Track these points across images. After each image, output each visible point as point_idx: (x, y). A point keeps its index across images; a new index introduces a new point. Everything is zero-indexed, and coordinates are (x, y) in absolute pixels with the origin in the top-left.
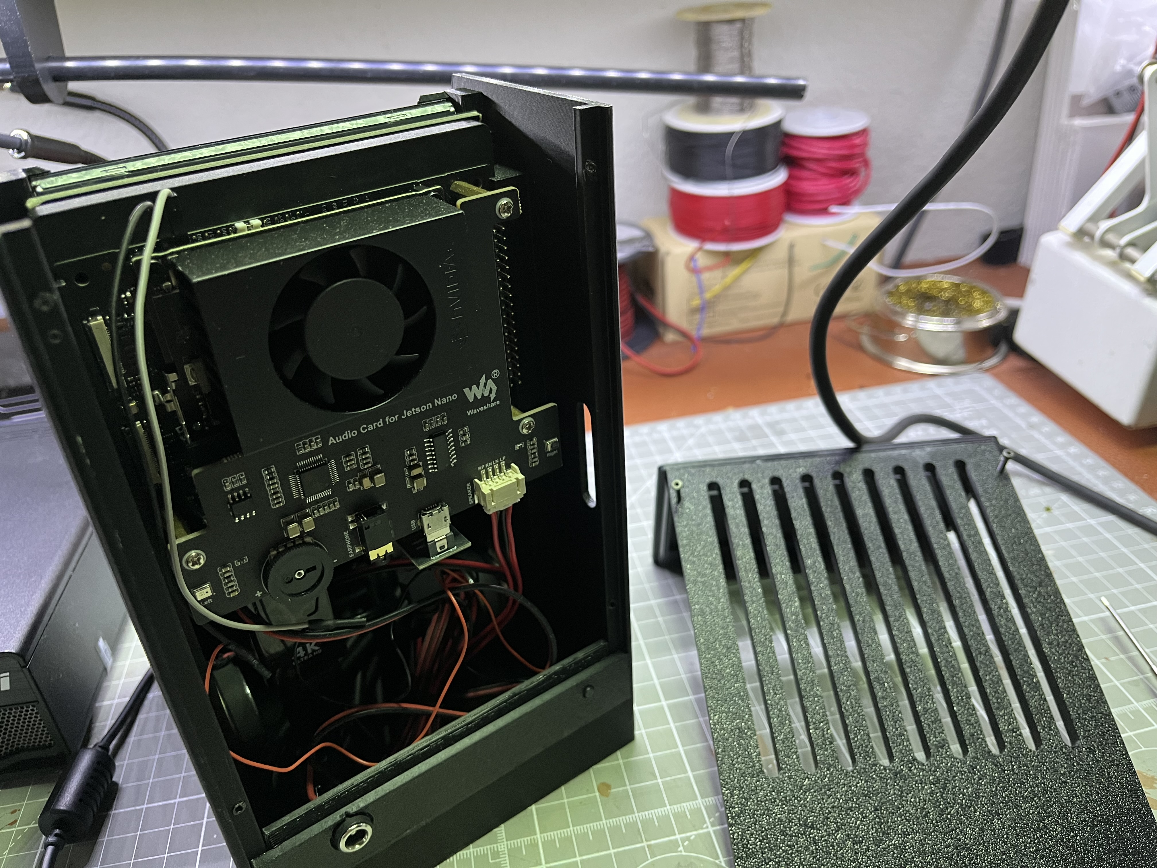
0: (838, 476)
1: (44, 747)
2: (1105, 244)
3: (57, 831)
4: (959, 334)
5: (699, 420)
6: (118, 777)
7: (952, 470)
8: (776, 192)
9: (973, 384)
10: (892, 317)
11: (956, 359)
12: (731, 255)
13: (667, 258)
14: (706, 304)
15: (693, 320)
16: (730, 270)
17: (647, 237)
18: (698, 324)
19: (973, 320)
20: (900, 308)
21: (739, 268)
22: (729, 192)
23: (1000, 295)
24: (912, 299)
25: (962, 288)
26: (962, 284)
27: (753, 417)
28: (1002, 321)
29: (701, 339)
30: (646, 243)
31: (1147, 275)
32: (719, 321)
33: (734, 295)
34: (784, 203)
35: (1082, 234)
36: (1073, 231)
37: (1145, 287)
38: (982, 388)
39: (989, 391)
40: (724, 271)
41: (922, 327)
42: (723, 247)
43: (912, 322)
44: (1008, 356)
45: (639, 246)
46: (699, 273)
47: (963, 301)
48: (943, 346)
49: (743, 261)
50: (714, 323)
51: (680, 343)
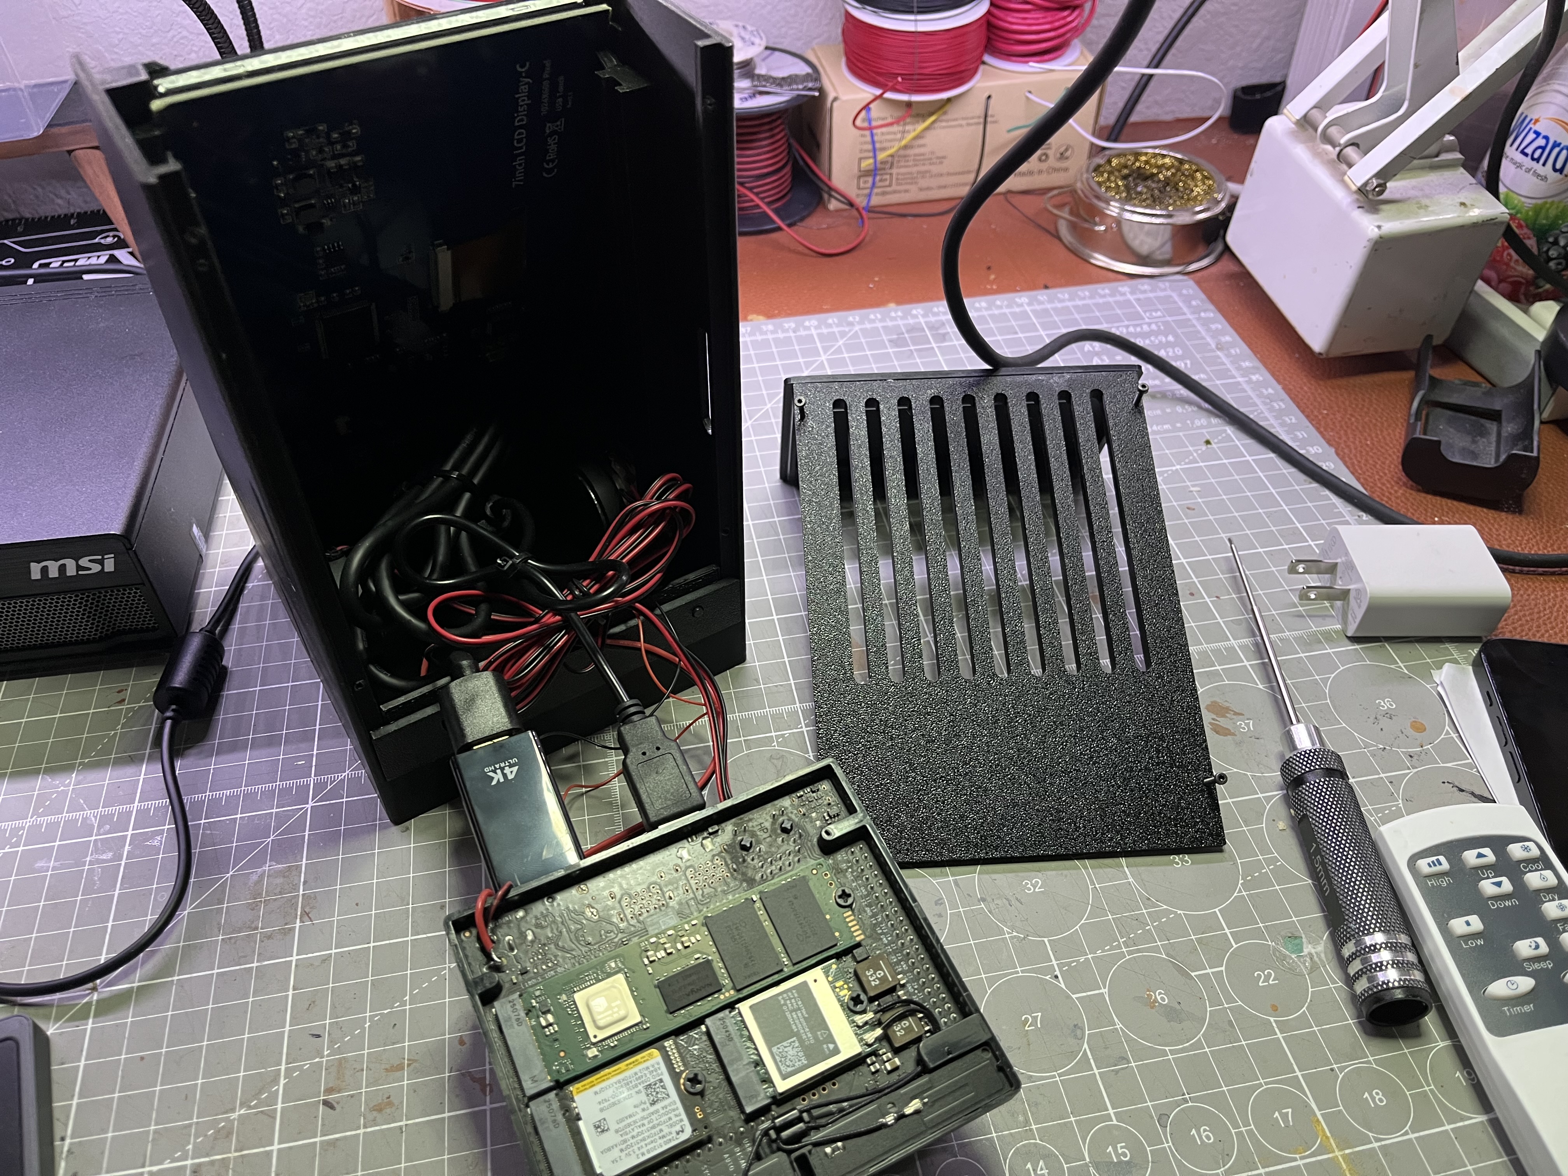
0: (969, 401)
1: (148, 630)
2: (1327, 139)
3: (174, 707)
4: (1169, 227)
5: (854, 316)
6: (228, 661)
7: (1087, 399)
8: (975, 27)
9: (1173, 290)
10: (1095, 201)
11: (1160, 257)
12: (914, 106)
13: (835, 104)
14: (879, 166)
15: (862, 185)
16: (913, 124)
17: (814, 76)
18: (867, 191)
19: (1187, 210)
20: (1108, 188)
21: (924, 121)
22: (916, 26)
23: (1223, 178)
24: (1125, 178)
25: (1187, 166)
26: (1189, 162)
27: (916, 317)
28: (1217, 215)
29: (870, 210)
30: (810, 85)
31: (1359, 184)
32: (894, 187)
33: (915, 155)
34: (984, 42)
35: (1306, 123)
36: (1298, 118)
37: (1356, 196)
38: (1180, 295)
39: (1187, 300)
40: (905, 125)
41: (1128, 216)
42: (904, 97)
43: (1117, 211)
44: (1218, 260)
45: (801, 87)
46: (871, 129)
47: (1185, 183)
48: (1149, 240)
49: (931, 114)
50: (889, 189)
51: (845, 214)
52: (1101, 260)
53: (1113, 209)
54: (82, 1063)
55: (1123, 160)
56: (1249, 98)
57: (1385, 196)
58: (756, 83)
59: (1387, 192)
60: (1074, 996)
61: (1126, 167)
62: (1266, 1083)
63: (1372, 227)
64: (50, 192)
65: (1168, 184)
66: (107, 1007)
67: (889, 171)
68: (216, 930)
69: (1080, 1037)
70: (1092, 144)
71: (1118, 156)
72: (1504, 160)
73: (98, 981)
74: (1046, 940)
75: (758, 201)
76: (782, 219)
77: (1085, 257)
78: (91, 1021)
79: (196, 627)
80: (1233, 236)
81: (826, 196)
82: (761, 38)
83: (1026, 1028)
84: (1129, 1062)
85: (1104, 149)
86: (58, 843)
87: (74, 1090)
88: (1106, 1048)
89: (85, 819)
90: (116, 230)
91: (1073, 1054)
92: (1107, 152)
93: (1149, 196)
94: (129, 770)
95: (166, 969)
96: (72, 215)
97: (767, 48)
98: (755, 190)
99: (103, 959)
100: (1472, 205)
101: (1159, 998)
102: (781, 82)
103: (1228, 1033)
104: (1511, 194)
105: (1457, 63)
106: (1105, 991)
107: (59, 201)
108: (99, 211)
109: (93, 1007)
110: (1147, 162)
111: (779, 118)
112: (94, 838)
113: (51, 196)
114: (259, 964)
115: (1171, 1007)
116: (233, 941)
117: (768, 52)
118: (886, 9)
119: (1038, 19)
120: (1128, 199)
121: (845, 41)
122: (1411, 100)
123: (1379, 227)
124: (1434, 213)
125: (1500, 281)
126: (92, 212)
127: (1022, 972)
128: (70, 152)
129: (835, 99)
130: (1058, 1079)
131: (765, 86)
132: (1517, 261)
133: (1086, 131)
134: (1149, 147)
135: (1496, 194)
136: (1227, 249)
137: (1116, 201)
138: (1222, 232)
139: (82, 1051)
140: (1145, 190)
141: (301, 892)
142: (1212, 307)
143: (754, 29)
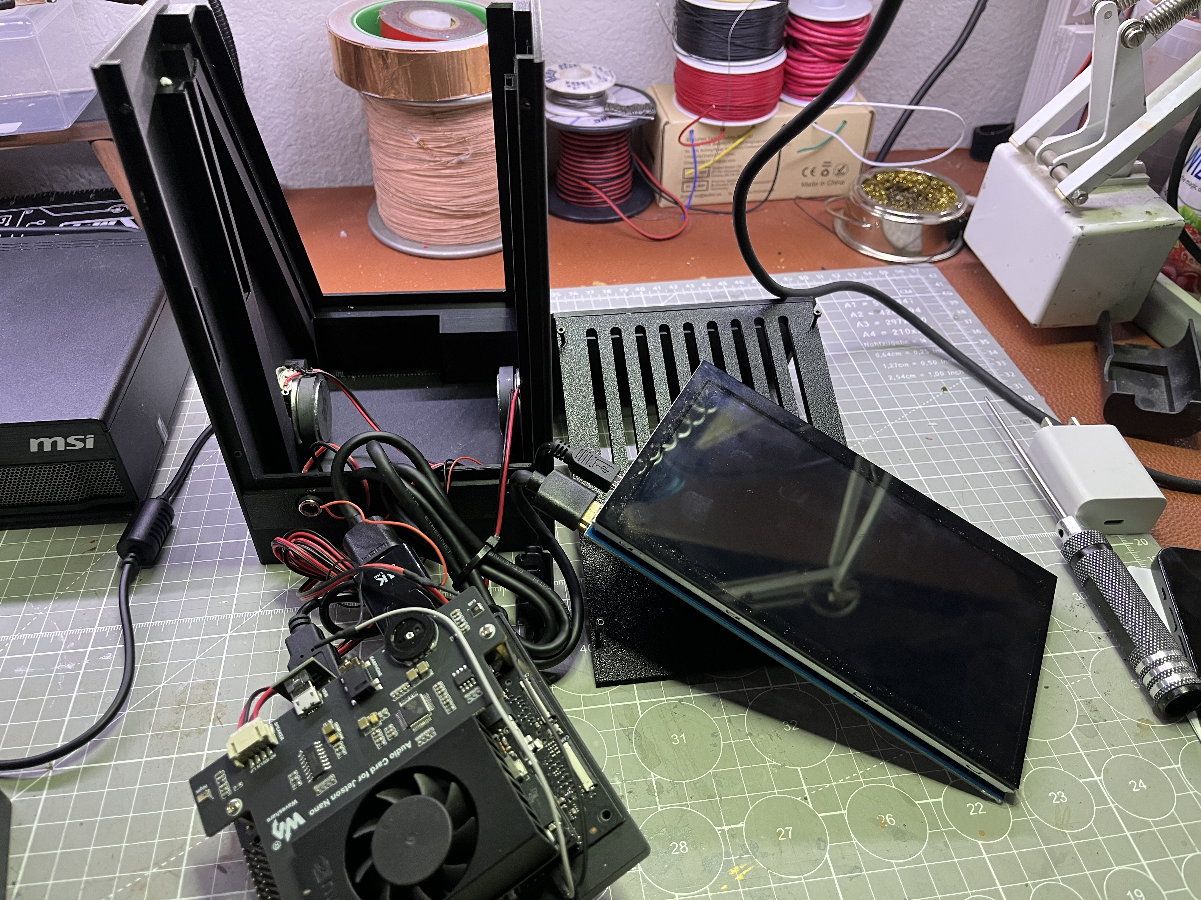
1: (118, 495)
2: (1043, 160)
3: (132, 554)
4: (921, 226)
5: (674, 285)
8: (774, 72)
9: (922, 274)
10: (863, 205)
11: (913, 250)
12: (726, 130)
13: (667, 127)
14: (698, 175)
15: (685, 189)
16: (725, 144)
17: (651, 105)
18: (689, 194)
19: (934, 214)
20: (873, 196)
21: (734, 142)
22: (729, 70)
23: (963, 193)
24: (887, 189)
25: (935, 182)
26: (936, 179)
27: (721, 287)
28: (958, 219)
29: (690, 207)
30: (648, 112)
31: (1067, 194)
32: (710, 191)
33: (726, 167)
34: (781, 85)
35: (1026, 148)
36: (1020, 144)
37: (1064, 204)
38: (927, 278)
39: (933, 282)
40: (719, 144)
41: (888, 217)
42: (719, 123)
43: (880, 213)
44: (957, 253)
45: (641, 113)
46: (693, 146)
47: (933, 194)
48: (904, 236)
49: (739, 137)
50: (705, 193)
51: (672, 210)
52: (867, 250)
53: (877, 212)
54: (35, 825)
55: (886, 176)
56: (986, 134)
57: (1086, 204)
58: (607, 109)
59: (1088, 201)
60: (819, 815)
61: (888, 181)
62: (973, 894)
63: (1077, 227)
64: (77, 173)
65: (920, 195)
66: (58, 782)
67: (707, 179)
68: (148, 728)
69: (822, 848)
70: (863, 163)
71: (882, 173)
72: (1181, 182)
73: (54, 762)
74: (799, 769)
75: (606, 198)
76: (624, 213)
77: (855, 248)
78: (45, 792)
79: (155, 496)
80: (970, 235)
81: (657, 196)
82: (612, 77)
83: (780, 839)
84: (861, 871)
85: (873, 167)
86: (34, 654)
87: (26, 846)
88: (844, 858)
89: (56, 638)
90: (123, 203)
91: (817, 862)
92: (874, 170)
93: (905, 202)
94: (94, 601)
95: (107, 756)
96: (92, 191)
97: (616, 85)
98: (604, 190)
99: (59, 744)
100: (1156, 214)
101: (888, 820)
102: (626, 109)
103: (944, 852)
104: (1187, 208)
105: (1145, 104)
106: (844, 812)
107: (83, 180)
108: (112, 189)
109: (48, 782)
110: (904, 178)
111: (624, 136)
112: (61, 652)
113: (77, 176)
114: (178, 756)
115: (898, 829)
116: (159, 737)
117: (618, 88)
118: (707, 57)
119: (823, 68)
120: (889, 205)
121: (676, 81)
122: (1108, 131)
123: (1082, 228)
124: (1126, 219)
125: (1178, 276)
126: (107, 189)
127: (779, 793)
128: (91, 142)
129: (667, 123)
130: (803, 881)
131: (613, 112)
132: (1191, 259)
133: (859, 154)
134: (906, 167)
135: (1175, 207)
136: (965, 245)
137: (879, 206)
138: (961, 232)
139: (36, 815)
140: (902, 199)
141: (216, 702)
142: (952, 288)
143: (607, 70)
